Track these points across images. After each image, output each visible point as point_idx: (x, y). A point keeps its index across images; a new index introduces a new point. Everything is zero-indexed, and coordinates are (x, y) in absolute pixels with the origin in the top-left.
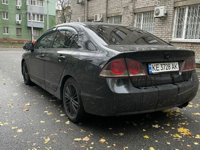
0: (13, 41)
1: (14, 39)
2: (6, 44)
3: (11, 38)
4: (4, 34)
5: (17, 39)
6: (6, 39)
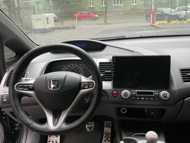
0: (140, 11)
1: (141, 8)
2: (133, 15)
3: (138, 8)
4: (132, 4)
5: (145, 8)
6: (134, 10)
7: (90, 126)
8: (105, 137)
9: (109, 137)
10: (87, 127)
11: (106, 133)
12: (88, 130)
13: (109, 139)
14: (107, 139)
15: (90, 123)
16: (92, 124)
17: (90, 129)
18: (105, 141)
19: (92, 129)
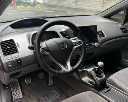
7: (41, 75)
8: (50, 79)
9: (52, 79)
10: (40, 76)
11: (50, 77)
12: (41, 78)
13: (53, 80)
14: (51, 80)
15: (41, 73)
16: (42, 73)
17: (42, 77)
18: (51, 81)
19: (43, 76)
